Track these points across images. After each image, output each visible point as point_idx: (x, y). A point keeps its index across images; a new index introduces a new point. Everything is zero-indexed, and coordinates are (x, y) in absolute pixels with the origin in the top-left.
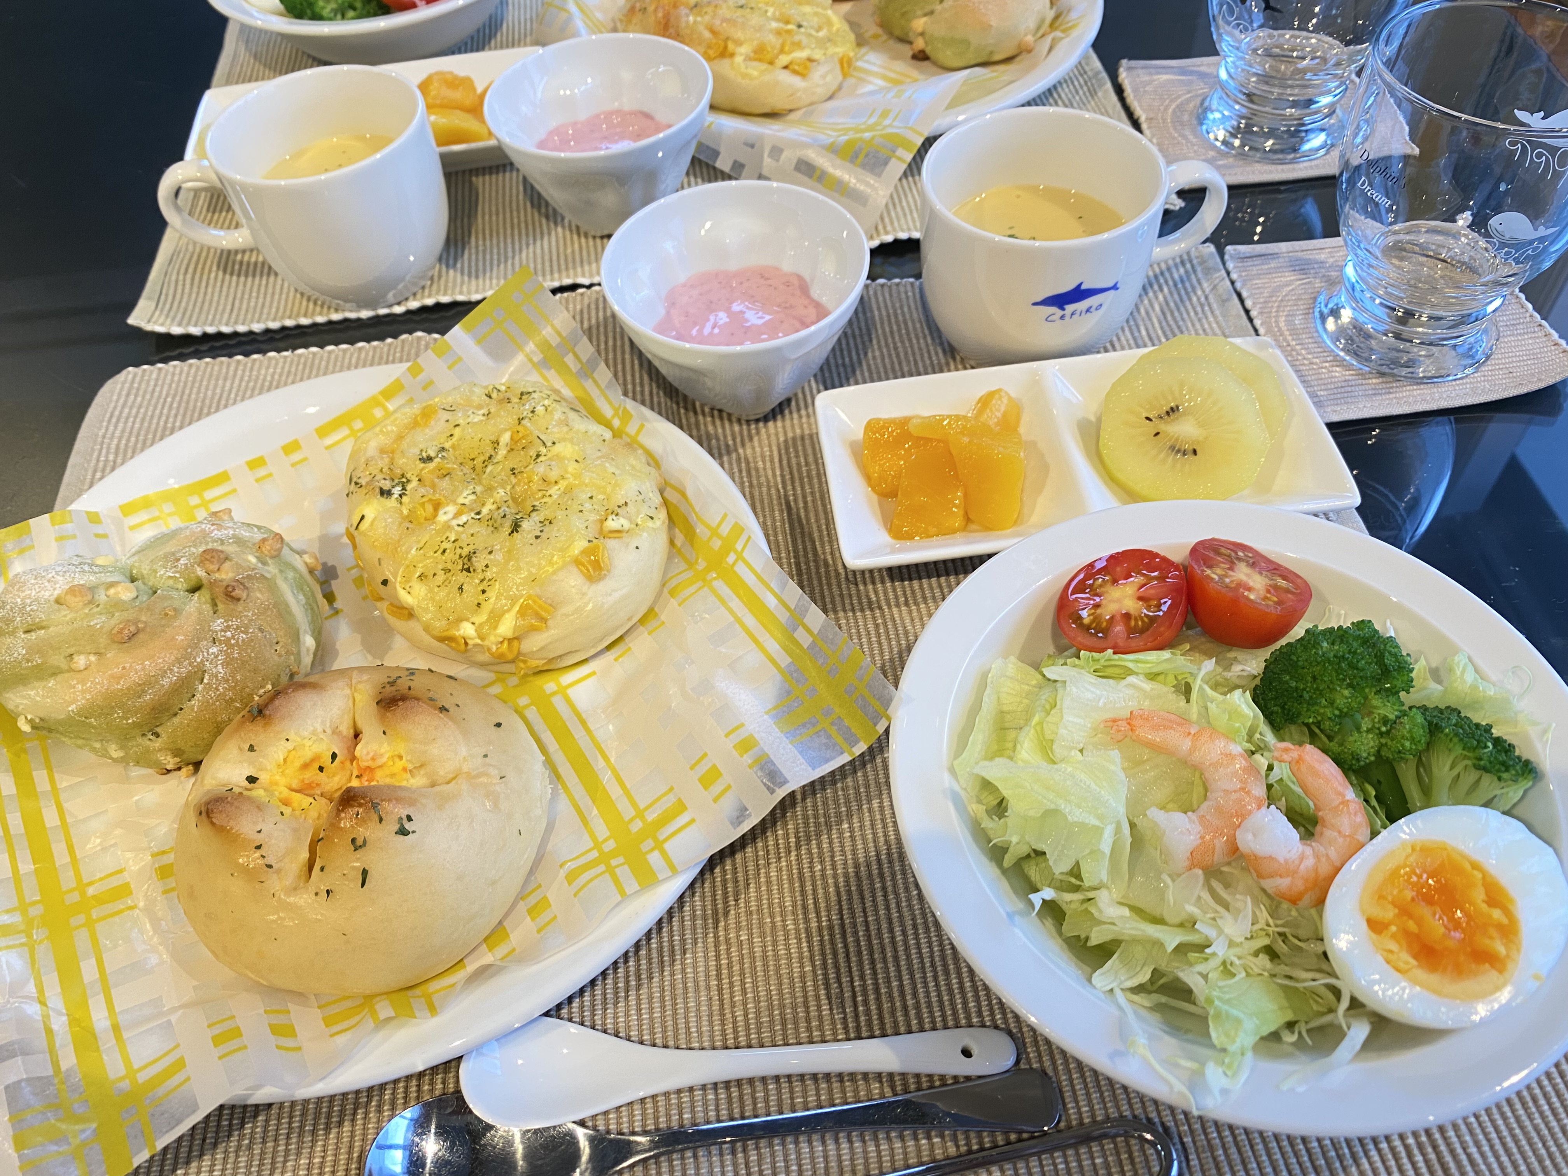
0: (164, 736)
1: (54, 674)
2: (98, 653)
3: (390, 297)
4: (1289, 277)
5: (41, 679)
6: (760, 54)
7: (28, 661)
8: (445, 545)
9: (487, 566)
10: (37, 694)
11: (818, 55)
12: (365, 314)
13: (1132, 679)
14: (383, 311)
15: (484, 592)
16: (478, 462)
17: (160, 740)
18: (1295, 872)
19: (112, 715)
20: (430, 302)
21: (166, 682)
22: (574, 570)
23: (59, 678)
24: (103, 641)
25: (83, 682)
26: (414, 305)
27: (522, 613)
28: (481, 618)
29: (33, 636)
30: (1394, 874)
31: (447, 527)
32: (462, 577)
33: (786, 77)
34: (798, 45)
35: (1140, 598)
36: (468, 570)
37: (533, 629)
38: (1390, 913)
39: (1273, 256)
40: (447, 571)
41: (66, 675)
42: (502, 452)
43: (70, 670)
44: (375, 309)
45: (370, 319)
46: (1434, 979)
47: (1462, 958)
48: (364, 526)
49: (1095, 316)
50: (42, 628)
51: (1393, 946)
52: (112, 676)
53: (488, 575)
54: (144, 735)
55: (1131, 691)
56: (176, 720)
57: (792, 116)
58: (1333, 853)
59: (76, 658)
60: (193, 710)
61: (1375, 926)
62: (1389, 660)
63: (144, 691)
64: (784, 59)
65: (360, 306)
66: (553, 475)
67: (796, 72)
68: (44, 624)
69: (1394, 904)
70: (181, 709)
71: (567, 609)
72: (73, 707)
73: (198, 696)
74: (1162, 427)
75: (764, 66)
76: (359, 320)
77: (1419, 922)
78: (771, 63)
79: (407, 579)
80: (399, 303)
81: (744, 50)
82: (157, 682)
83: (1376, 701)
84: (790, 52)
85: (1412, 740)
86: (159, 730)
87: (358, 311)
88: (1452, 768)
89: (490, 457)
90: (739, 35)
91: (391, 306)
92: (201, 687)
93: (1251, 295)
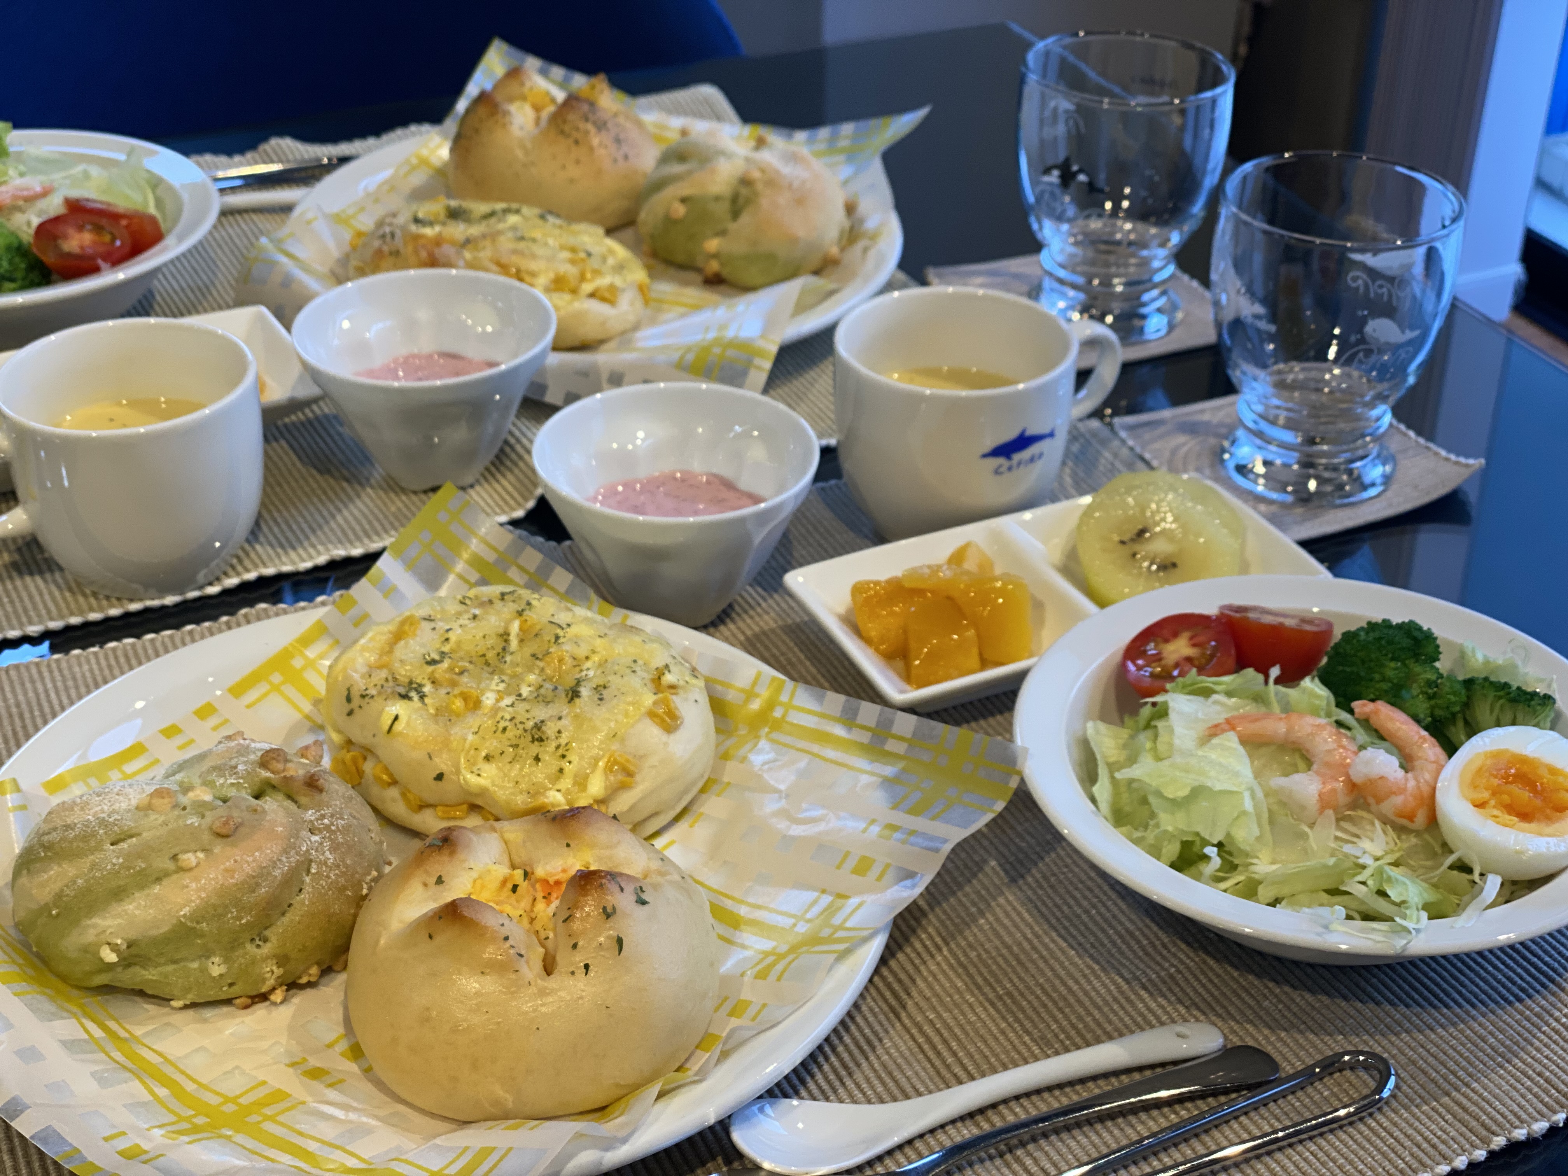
0: (274, 939)
1: (158, 880)
2: (203, 850)
3: (201, 577)
4: (1181, 439)
5: (142, 887)
6: (558, 284)
7: (128, 868)
8: (502, 724)
9: (559, 732)
10: (137, 908)
11: (618, 281)
12: (170, 600)
13: (1215, 697)
14: (193, 594)
15: (564, 756)
16: (491, 655)
17: (268, 945)
18: (1405, 790)
19: (225, 915)
20: (251, 576)
21: (277, 872)
22: (648, 721)
23: (165, 882)
24: (206, 837)
25: (197, 879)
26: (232, 582)
27: (608, 769)
28: (566, 783)
29: (124, 845)
30: (1479, 772)
31: (495, 710)
32: (535, 749)
33: (595, 306)
34: (597, 273)
35: (1194, 645)
36: (541, 740)
37: (623, 787)
38: (1486, 795)
39: (1160, 422)
40: (515, 746)
41: (175, 877)
42: (514, 643)
43: (181, 870)
44: (182, 593)
45: (177, 605)
46: (1533, 826)
47: (1548, 811)
48: (399, 727)
49: (1039, 465)
50: (131, 836)
51: (1496, 812)
52: (226, 870)
53: (563, 741)
54: (253, 940)
55: (1218, 708)
56: (286, 919)
57: (606, 346)
58: (1427, 776)
59: (183, 857)
60: (303, 904)
61: (1480, 805)
62: (1416, 634)
63: (258, 885)
64: (587, 288)
65: (164, 591)
66: (582, 652)
67: (604, 300)
68: (134, 831)
69: (1487, 789)
70: (290, 905)
71: (653, 761)
72: (186, 911)
73: (307, 889)
74: (1136, 547)
75: (567, 297)
76: (163, 608)
77: (1510, 794)
78: (574, 291)
79: (471, 763)
80: (211, 584)
81: (543, 280)
82: (269, 874)
83: (1417, 669)
84: (592, 280)
85: (1454, 693)
86: (267, 933)
87: (161, 597)
88: (1492, 711)
89: (504, 649)
90: (533, 266)
91: (201, 588)
92: (308, 879)
93: (1155, 457)
